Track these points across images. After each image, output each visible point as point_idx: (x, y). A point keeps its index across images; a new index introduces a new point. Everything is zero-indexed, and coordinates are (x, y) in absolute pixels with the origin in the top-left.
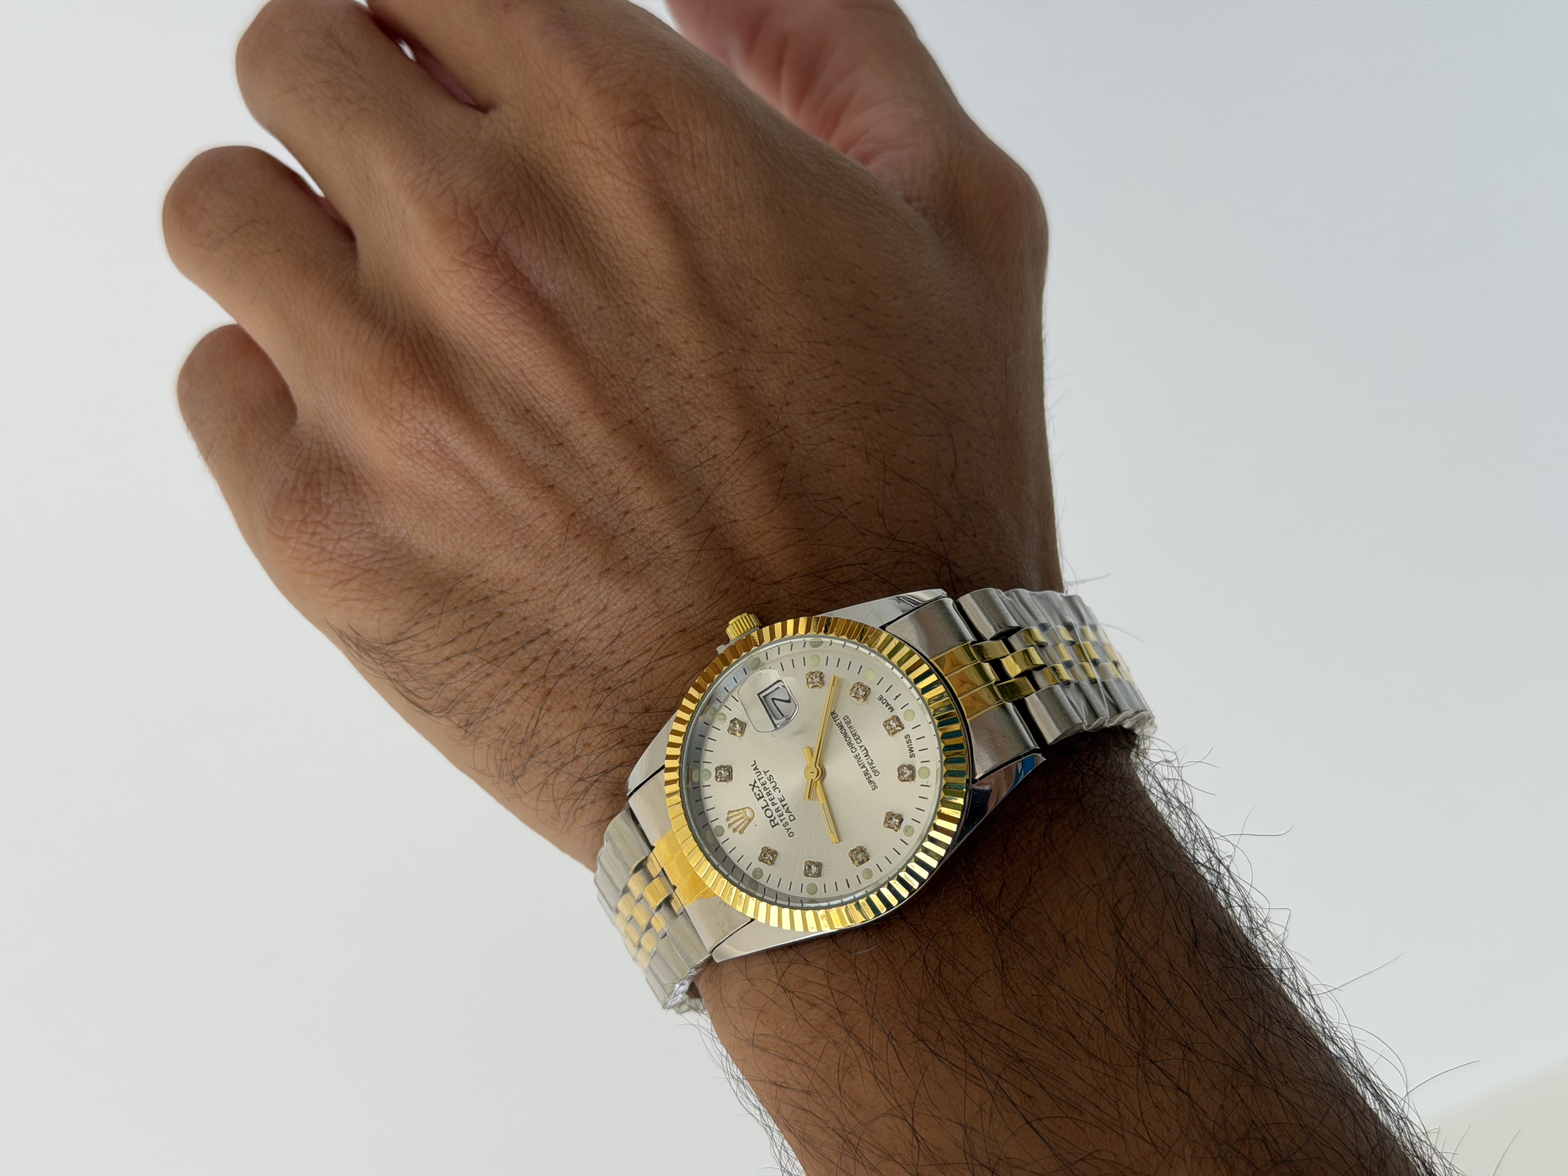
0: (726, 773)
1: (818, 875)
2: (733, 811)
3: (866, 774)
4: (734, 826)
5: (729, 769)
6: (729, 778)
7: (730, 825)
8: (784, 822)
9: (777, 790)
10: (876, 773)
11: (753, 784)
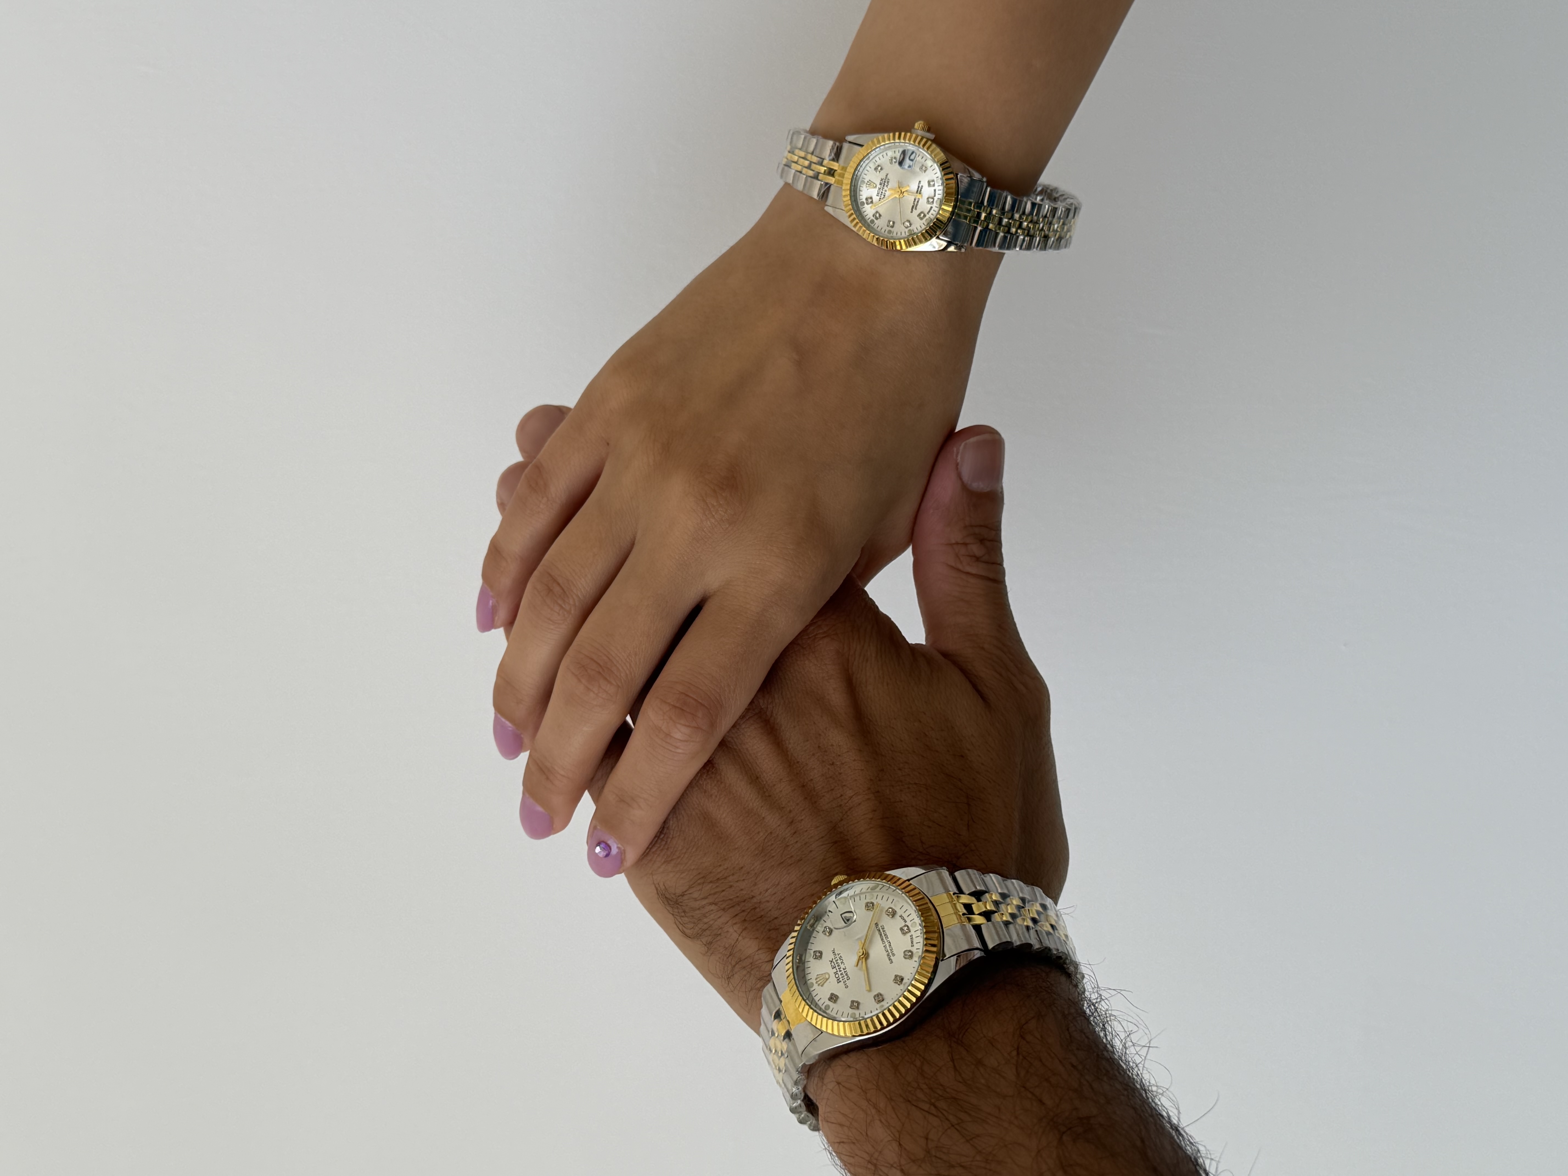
0: (819, 955)
1: (858, 1008)
2: (820, 975)
3: (888, 955)
4: (819, 983)
5: (821, 953)
6: (821, 957)
7: (816, 983)
8: (844, 980)
9: (843, 964)
10: (894, 955)
11: (831, 960)
